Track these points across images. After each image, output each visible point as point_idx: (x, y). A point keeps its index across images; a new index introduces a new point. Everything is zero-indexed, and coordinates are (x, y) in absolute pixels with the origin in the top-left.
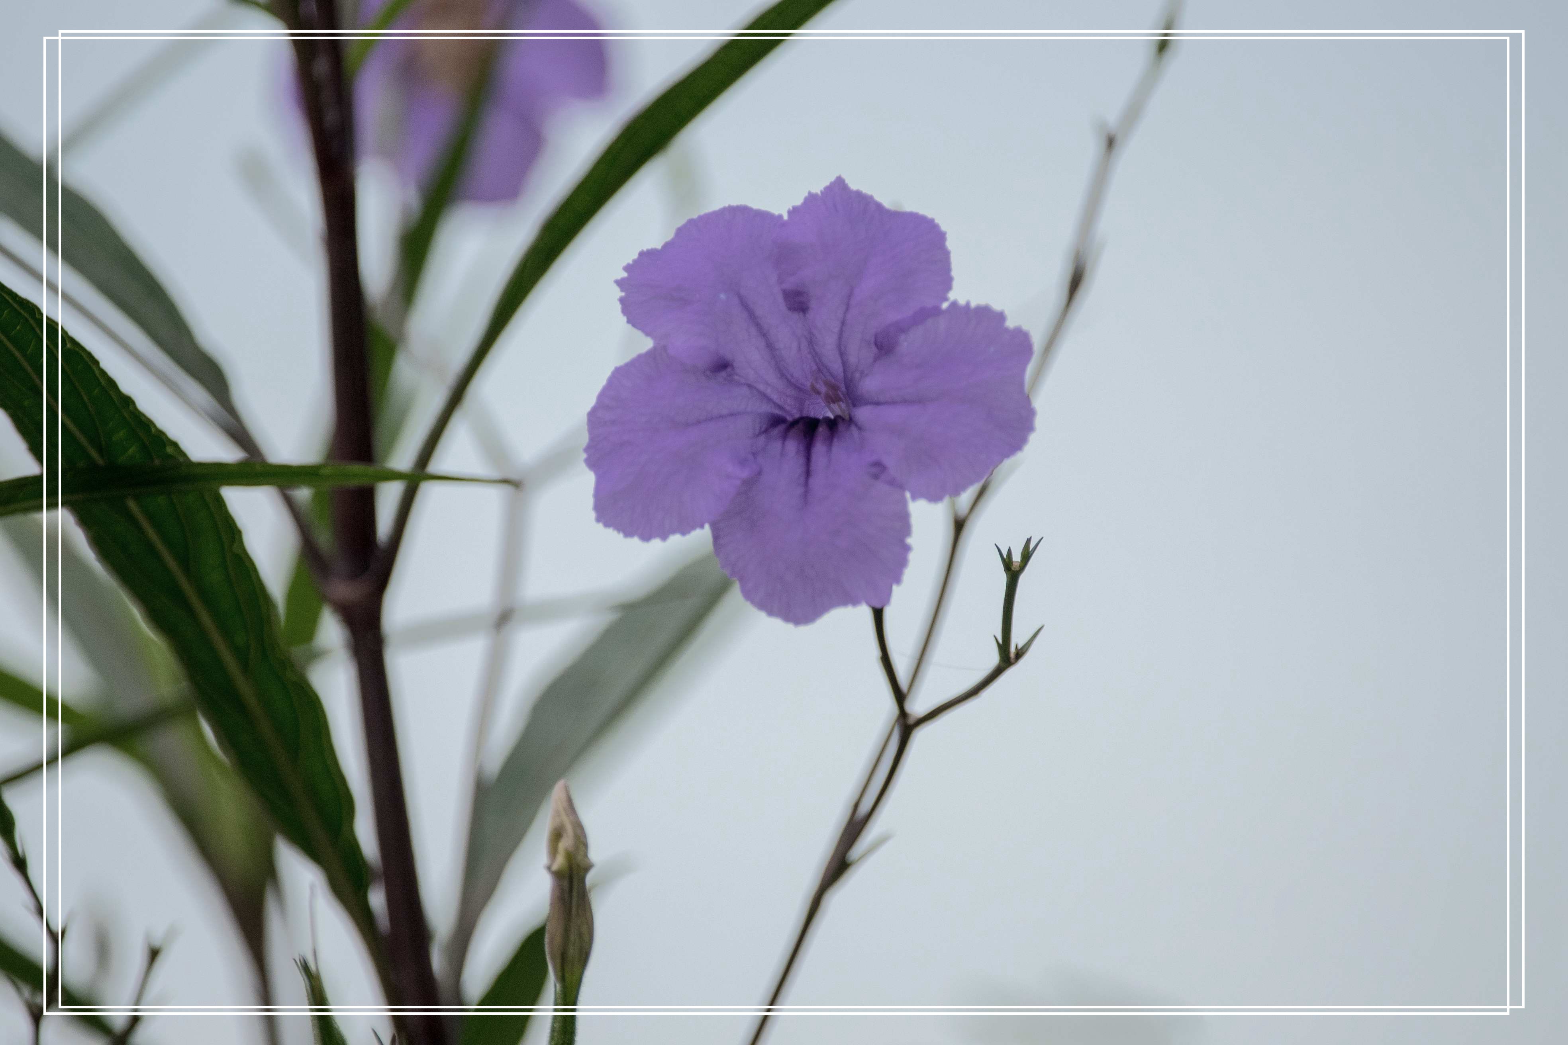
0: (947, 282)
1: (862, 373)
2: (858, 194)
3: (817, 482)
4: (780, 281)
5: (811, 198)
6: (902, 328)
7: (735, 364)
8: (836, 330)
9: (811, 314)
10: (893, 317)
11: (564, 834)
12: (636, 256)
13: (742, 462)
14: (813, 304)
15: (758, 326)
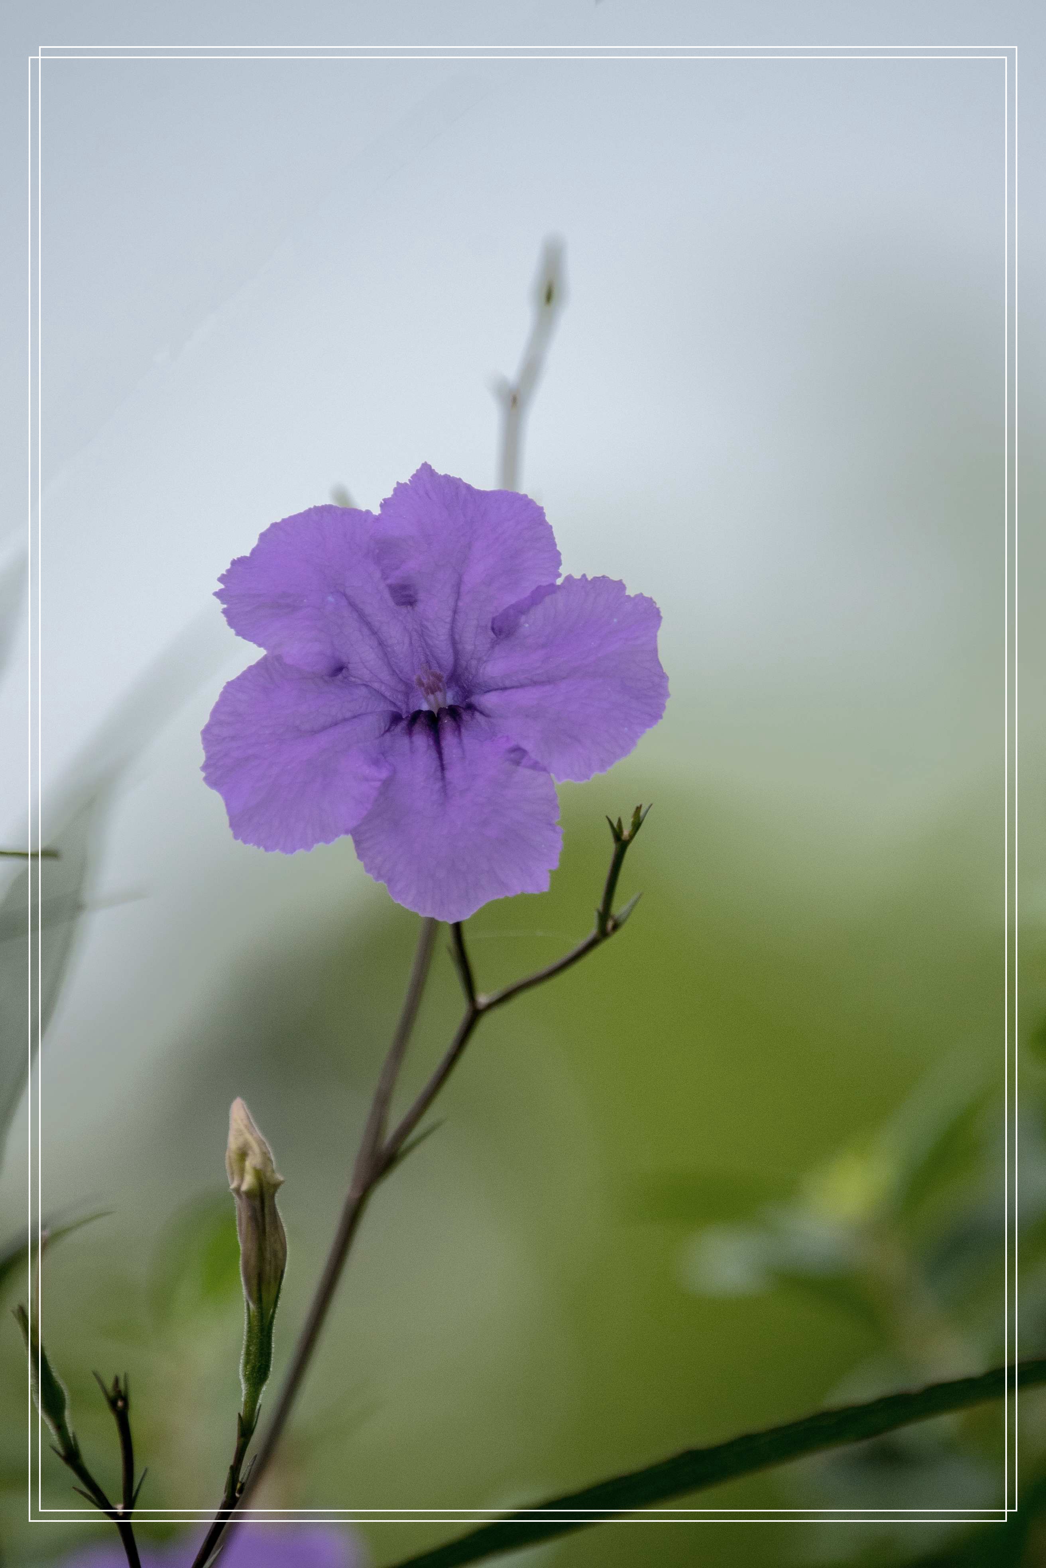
0: (556, 559)
1: (479, 659)
2: (446, 477)
3: (454, 774)
4: (385, 577)
5: (400, 489)
6: (521, 609)
7: (350, 666)
8: (449, 620)
9: (420, 607)
10: (510, 600)
11: (250, 1152)
12: (229, 566)
13: (376, 763)
14: (421, 596)
15: (368, 624)
